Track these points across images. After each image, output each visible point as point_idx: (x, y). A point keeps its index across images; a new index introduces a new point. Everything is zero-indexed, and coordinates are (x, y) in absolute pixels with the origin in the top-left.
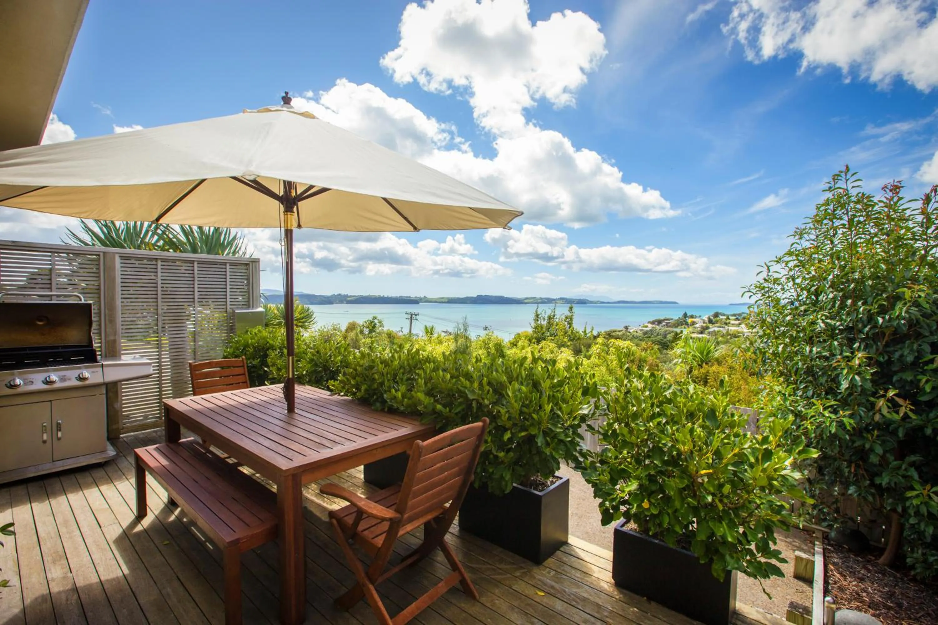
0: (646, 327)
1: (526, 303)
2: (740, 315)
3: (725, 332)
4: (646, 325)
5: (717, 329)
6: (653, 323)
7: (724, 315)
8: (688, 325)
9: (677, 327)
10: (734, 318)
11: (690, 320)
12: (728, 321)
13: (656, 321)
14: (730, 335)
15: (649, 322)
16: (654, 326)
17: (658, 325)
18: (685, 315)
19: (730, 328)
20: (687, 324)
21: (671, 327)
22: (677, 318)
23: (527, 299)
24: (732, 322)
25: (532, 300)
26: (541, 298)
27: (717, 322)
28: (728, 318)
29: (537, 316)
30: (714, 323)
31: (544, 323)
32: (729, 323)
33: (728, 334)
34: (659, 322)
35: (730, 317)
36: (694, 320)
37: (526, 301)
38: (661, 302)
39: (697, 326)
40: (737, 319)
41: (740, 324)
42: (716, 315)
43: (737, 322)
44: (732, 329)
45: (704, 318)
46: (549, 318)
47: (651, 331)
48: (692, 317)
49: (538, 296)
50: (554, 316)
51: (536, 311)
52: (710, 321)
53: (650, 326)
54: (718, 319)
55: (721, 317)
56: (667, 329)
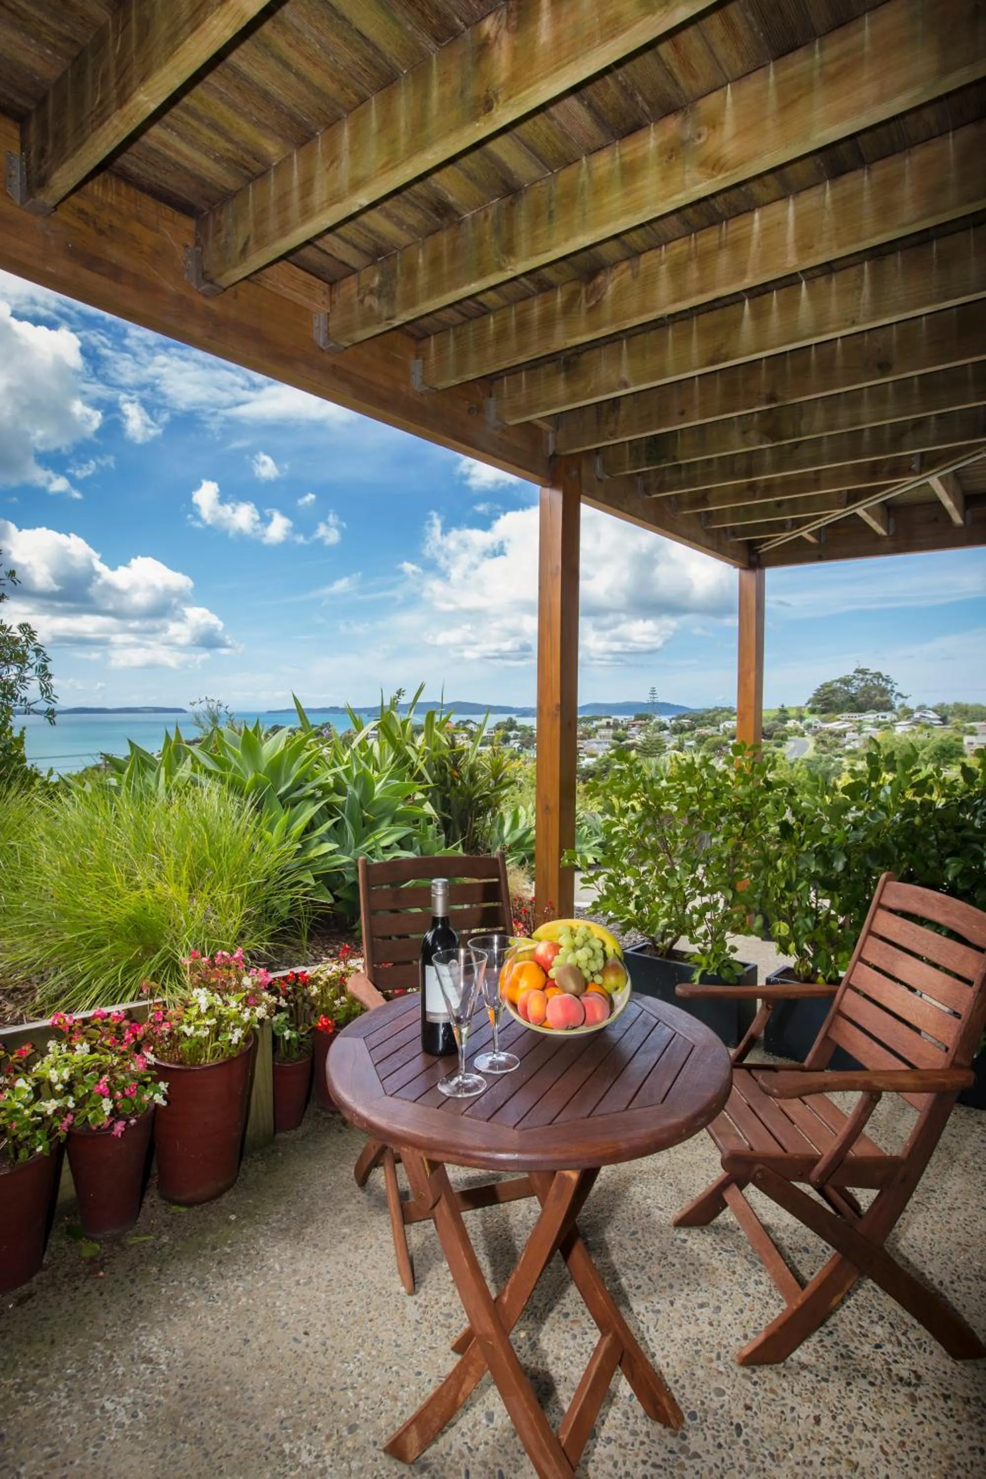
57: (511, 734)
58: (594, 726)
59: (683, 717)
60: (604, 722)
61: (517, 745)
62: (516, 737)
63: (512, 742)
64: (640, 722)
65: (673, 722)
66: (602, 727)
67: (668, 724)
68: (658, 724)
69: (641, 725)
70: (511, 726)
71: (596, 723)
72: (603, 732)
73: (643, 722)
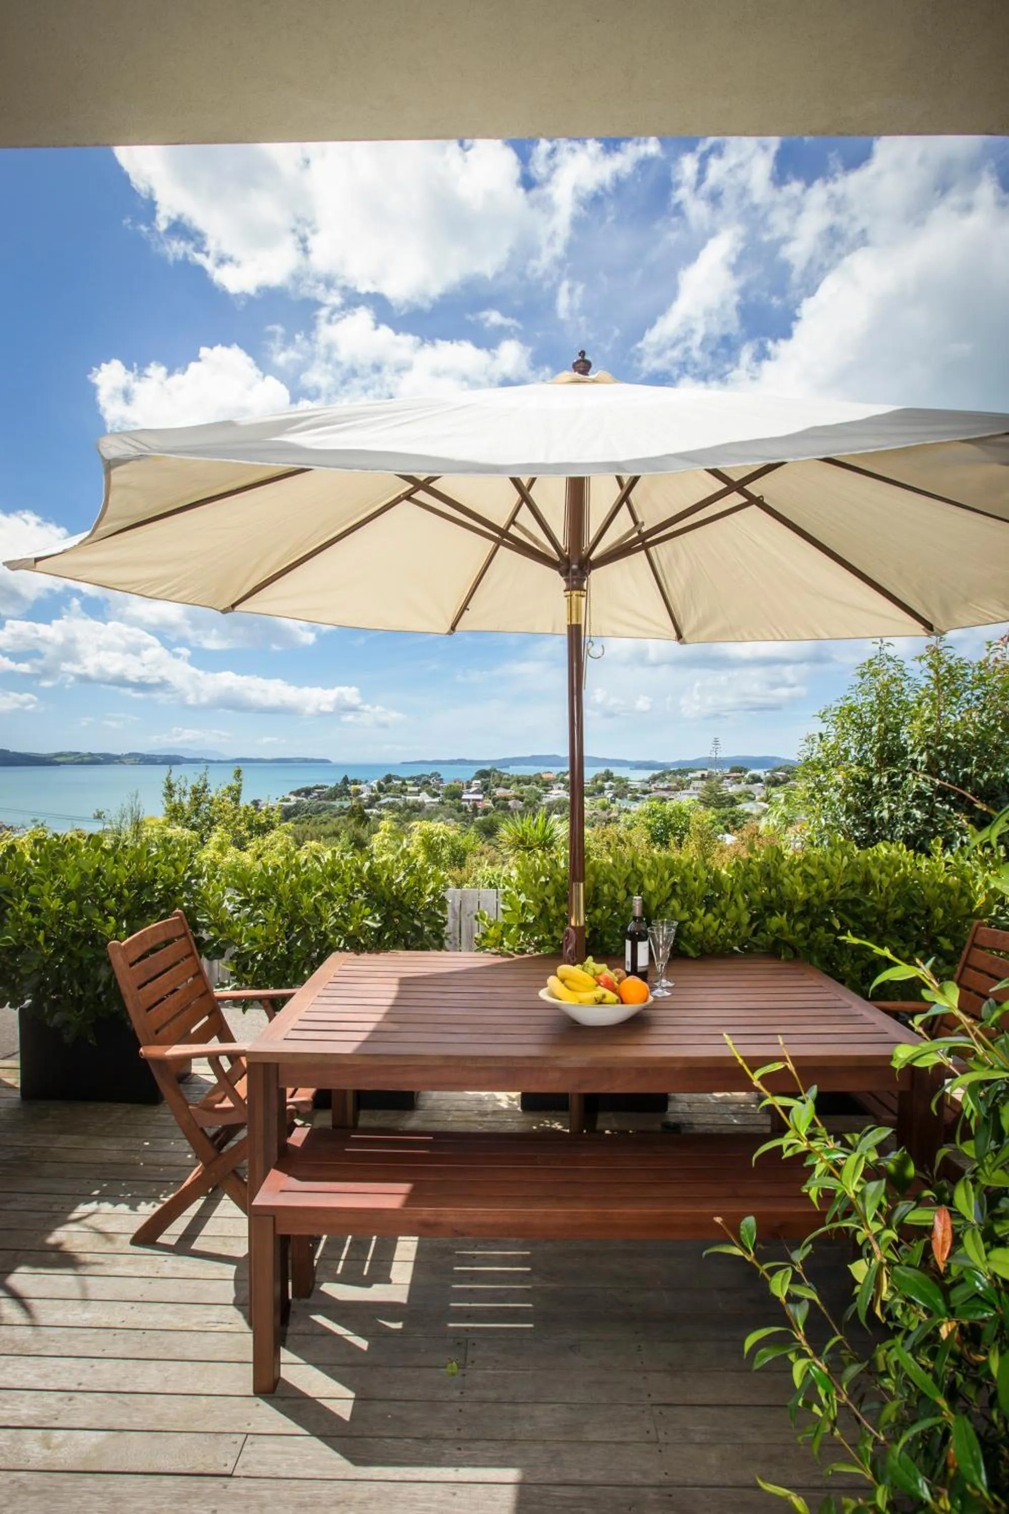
0: (288, 800)
1: (58, 764)
2: (419, 778)
3: (401, 804)
4: (287, 797)
5: (391, 800)
6: (297, 793)
7: (398, 779)
8: (350, 795)
9: (334, 799)
10: (411, 782)
11: (352, 788)
12: (404, 787)
13: (302, 790)
14: (409, 808)
15: (291, 793)
16: (300, 798)
17: (306, 796)
18: (346, 780)
19: (408, 798)
20: (348, 793)
21: (326, 799)
22: (332, 785)
23: (60, 755)
24: (410, 789)
25: (72, 758)
26: (90, 754)
27: (389, 789)
28: (404, 784)
29: (170, 787)
30: (385, 792)
31: (186, 800)
32: (406, 790)
33: (406, 806)
34: (308, 792)
35: (407, 782)
36: (358, 787)
37: (59, 759)
38: (306, 760)
39: (363, 796)
40: (415, 785)
41: (420, 791)
42: (388, 779)
43: (416, 789)
44: (411, 798)
45: (372, 784)
46: (195, 791)
47: (295, 806)
48: (355, 782)
49: (84, 750)
50: (205, 786)
51: (167, 779)
52: (381, 788)
53: (293, 798)
54: (391, 784)
55: (395, 782)
56: (320, 802)
57: (607, 785)
58: (688, 778)
59: (779, 770)
60: (698, 774)
61: (610, 795)
62: (611, 787)
63: (606, 792)
64: (735, 774)
65: (768, 774)
66: (696, 779)
67: (763, 777)
68: (753, 777)
69: (736, 778)
70: (608, 776)
71: (691, 775)
72: (696, 784)
73: (738, 774)
